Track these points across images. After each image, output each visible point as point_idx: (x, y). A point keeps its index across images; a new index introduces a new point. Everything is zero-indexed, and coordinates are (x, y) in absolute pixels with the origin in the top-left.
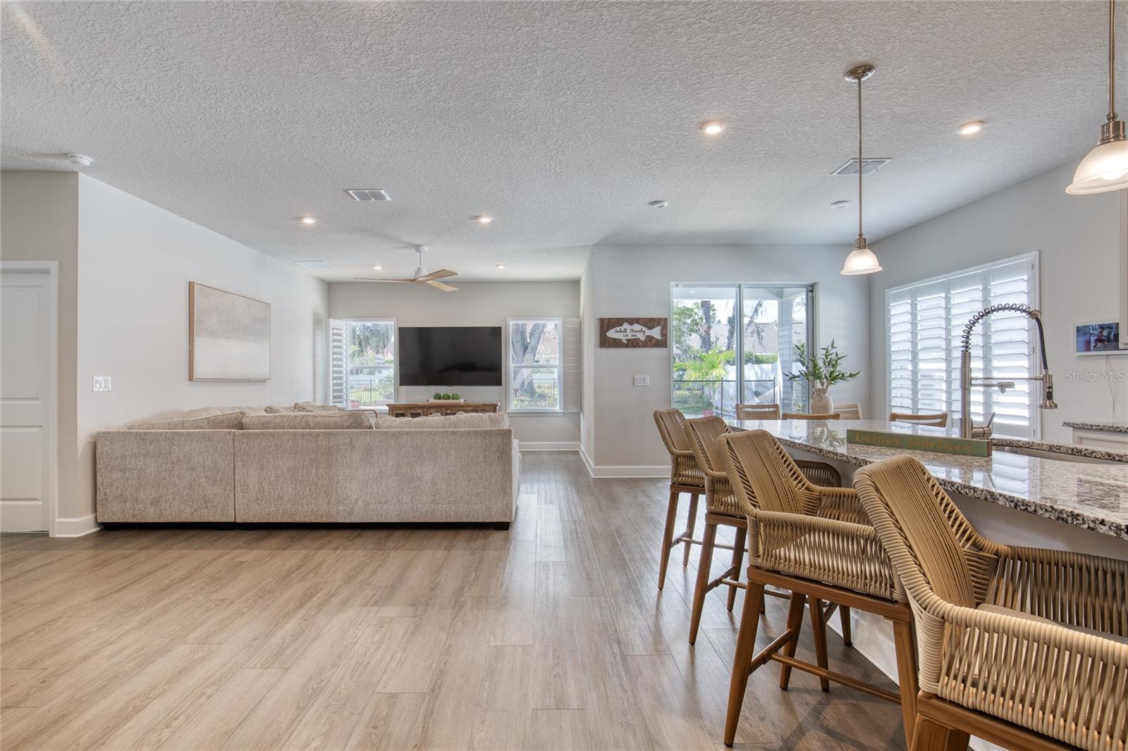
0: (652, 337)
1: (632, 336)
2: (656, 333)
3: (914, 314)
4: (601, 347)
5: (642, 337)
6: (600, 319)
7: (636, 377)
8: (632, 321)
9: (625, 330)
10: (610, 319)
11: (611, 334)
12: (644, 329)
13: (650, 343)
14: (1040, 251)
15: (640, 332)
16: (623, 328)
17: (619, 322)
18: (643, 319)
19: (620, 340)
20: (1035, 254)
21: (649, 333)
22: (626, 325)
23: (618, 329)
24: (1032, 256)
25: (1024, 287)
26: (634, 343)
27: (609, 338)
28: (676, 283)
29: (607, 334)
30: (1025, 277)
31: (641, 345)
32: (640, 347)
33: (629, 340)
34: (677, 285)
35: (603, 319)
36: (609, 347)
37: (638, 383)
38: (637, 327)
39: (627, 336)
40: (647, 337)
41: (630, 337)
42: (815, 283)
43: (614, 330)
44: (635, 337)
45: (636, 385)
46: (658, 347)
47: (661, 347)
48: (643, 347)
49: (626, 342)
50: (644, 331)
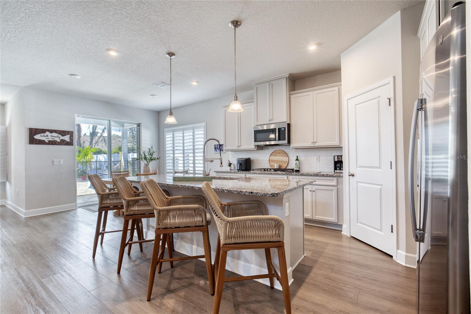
1: (52, 139)
2: (67, 138)
3: (173, 138)
4: (30, 144)
5: (58, 140)
6: (29, 128)
7: (54, 160)
8: (51, 131)
9: (47, 136)
10: (36, 129)
11: (37, 137)
12: (59, 136)
13: (63, 143)
14: (206, 123)
15: (58, 138)
16: (45, 134)
17: (43, 131)
18: (59, 130)
19: (44, 141)
20: (205, 123)
21: (62, 138)
22: (47, 133)
23: (42, 134)
24: (204, 124)
25: (203, 132)
26: (52, 143)
27: (36, 139)
28: (78, 115)
29: (34, 137)
30: (203, 130)
31: (58, 144)
32: (57, 145)
33: (49, 141)
34: (78, 116)
35: (32, 129)
36: (36, 144)
37: (55, 163)
38: (54, 134)
39: (48, 139)
40: (61, 140)
41: (50, 139)
42: (140, 123)
43: (39, 135)
45: (54, 164)
46: (68, 145)
47: (70, 145)
48: (59, 145)
49: (48, 142)
50: (59, 137)
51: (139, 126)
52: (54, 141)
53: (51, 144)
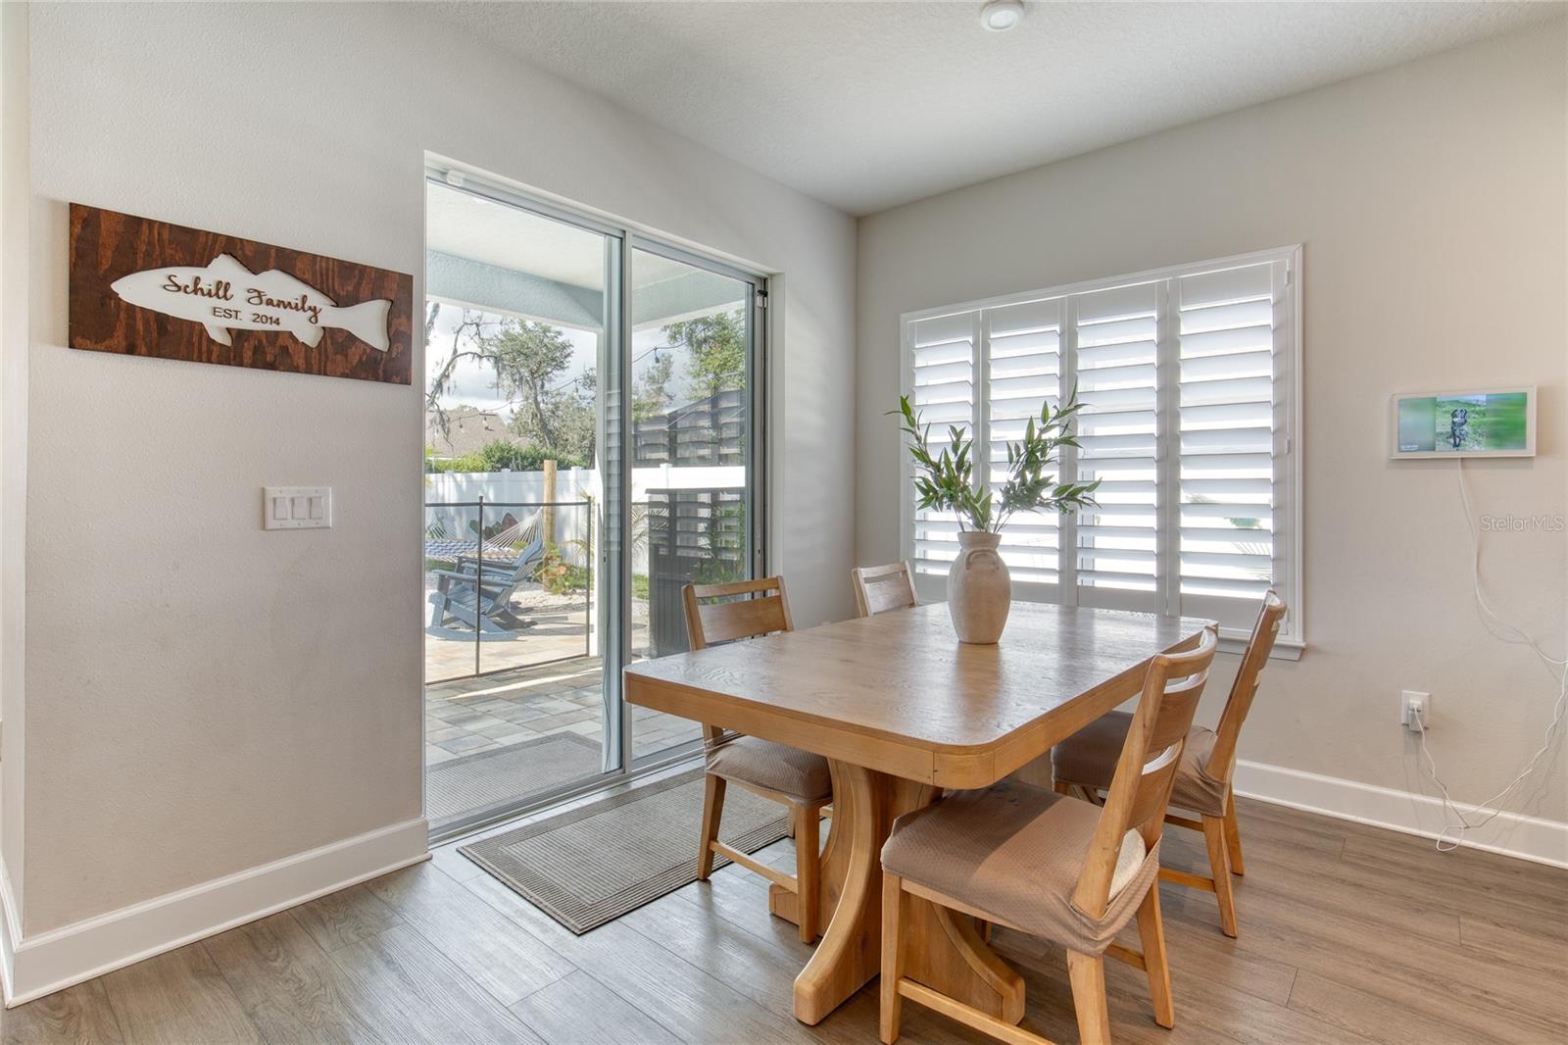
0: (351, 338)
1: (258, 318)
2: (366, 322)
4: (71, 346)
5: (307, 334)
6: (71, 204)
7: (272, 491)
8: (256, 257)
9: (222, 289)
10: (134, 224)
11: (141, 290)
12: (315, 299)
13: (340, 355)
15: (299, 311)
16: (209, 275)
17: (188, 244)
18: (312, 256)
19: (195, 329)
21: (334, 317)
22: (223, 268)
23: (184, 275)
26: (263, 351)
27: (131, 308)
29: (116, 286)
30: (1272, 299)
31: (301, 362)
32: (295, 369)
33: (239, 336)
35: (95, 213)
36: (131, 350)
37: (282, 516)
38: (276, 283)
39: (228, 314)
40: (329, 333)
41: (245, 323)
42: (772, 275)
43: (156, 277)
44: (274, 327)
45: (271, 524)
46: (377, 379)
47: (387, 379)
48: (309, 371)
49: (224, 339)
50: (314, 309)
51: (764, 294)
52: (277, 333)
53: (248, 355)
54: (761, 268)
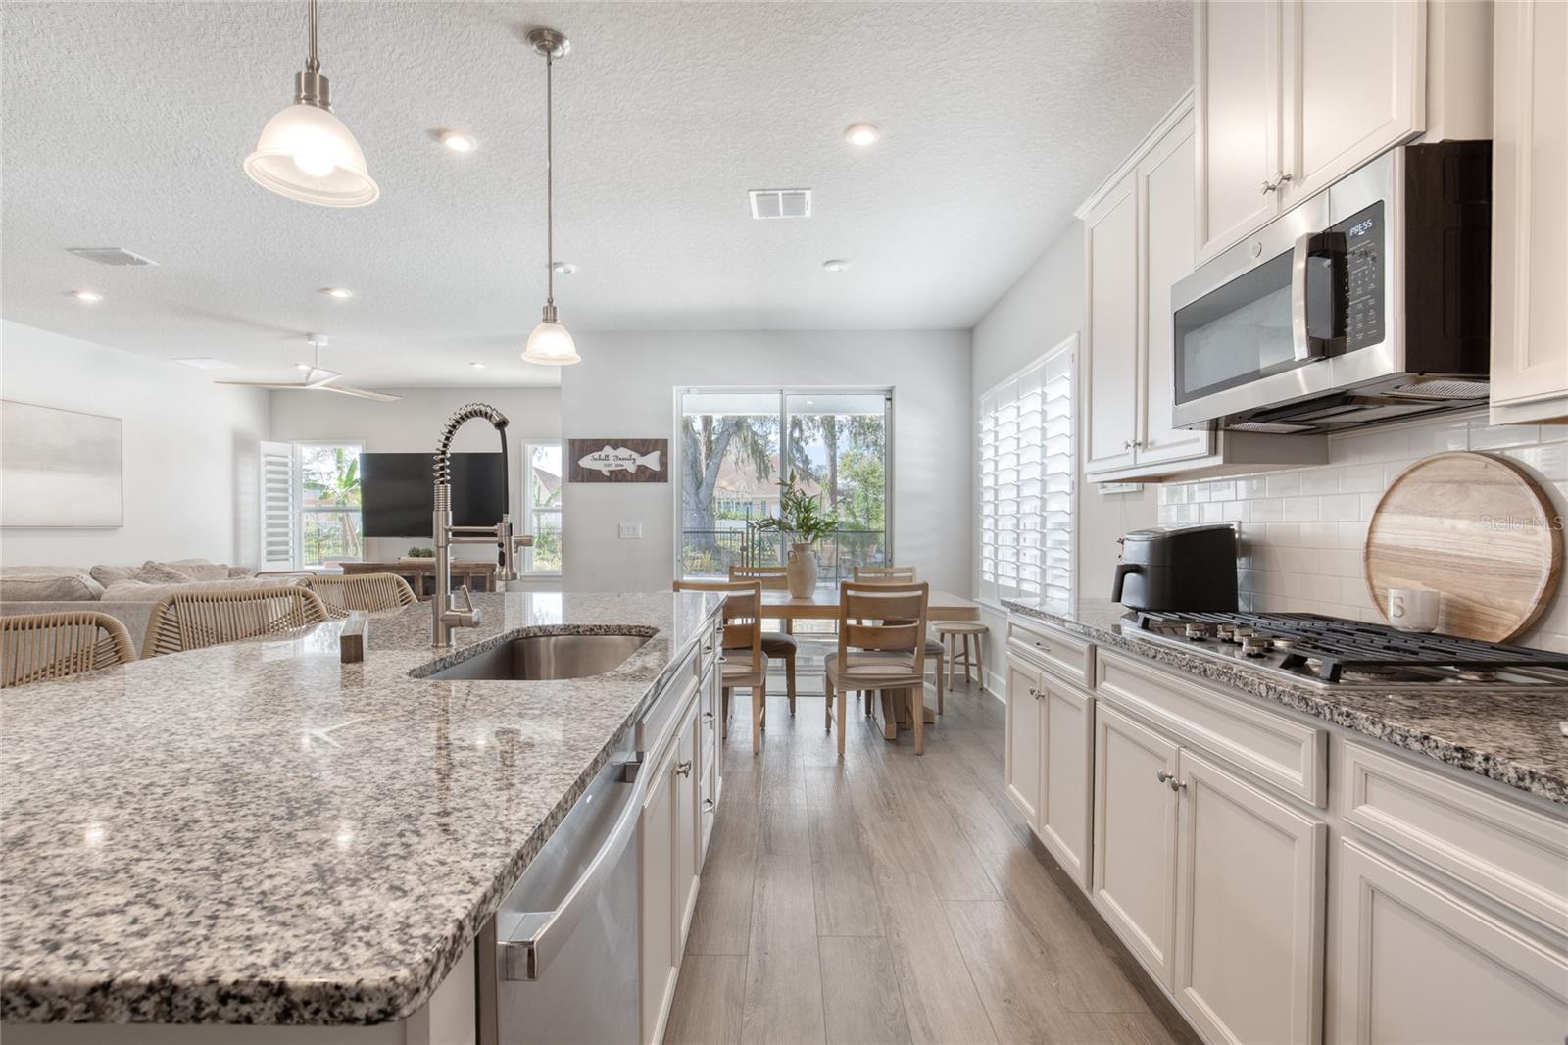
0: (646, 467)
1: (617, 465)
2: (652, 461)
4: (571, 481)
5: (632, 468)
6: (572, 440)
7: (622, 524)
8: (616, 444)
9: (607, 457)
10: (584, 441)
11: (587, 462)
12: (635, 455)
13: (644, 475)
15: (629, 460)
16: (602, 454)
17: (597, 445)
18: (633, 440)
19: (600, 471)
21: (641, 460)
22: (607, 450)
23: (596, 455)
26: (619, 476)
27: (583, 468)
28: (684, 387)
29: (579, 462)
31: (629, 478)
32: (628, 481)
33: (611, 472)
34: (688, 391)
35: (574, 440)
36: (583, 481)
37: (625, 534)
38: (623, 452)
39: (610, 465)
40: (639, 466)
41: (613, 468)
42: (893, 388)
43: (590, 456)
44: (620, 468)
45: (622, 536)
46: (655, 481)
47: (659, 481)
48: (632, 481)
49: (607, 474)
50: (634, 459)
52: (622, 470)
53: (614, 479)
54: (887, 386)
